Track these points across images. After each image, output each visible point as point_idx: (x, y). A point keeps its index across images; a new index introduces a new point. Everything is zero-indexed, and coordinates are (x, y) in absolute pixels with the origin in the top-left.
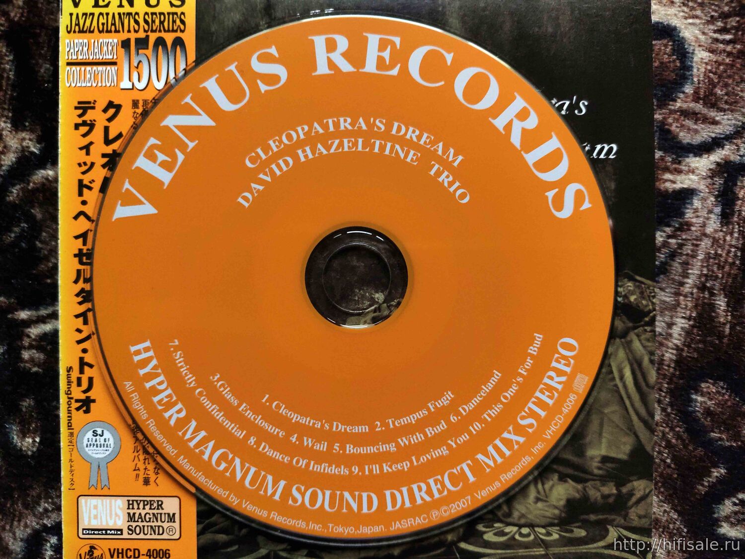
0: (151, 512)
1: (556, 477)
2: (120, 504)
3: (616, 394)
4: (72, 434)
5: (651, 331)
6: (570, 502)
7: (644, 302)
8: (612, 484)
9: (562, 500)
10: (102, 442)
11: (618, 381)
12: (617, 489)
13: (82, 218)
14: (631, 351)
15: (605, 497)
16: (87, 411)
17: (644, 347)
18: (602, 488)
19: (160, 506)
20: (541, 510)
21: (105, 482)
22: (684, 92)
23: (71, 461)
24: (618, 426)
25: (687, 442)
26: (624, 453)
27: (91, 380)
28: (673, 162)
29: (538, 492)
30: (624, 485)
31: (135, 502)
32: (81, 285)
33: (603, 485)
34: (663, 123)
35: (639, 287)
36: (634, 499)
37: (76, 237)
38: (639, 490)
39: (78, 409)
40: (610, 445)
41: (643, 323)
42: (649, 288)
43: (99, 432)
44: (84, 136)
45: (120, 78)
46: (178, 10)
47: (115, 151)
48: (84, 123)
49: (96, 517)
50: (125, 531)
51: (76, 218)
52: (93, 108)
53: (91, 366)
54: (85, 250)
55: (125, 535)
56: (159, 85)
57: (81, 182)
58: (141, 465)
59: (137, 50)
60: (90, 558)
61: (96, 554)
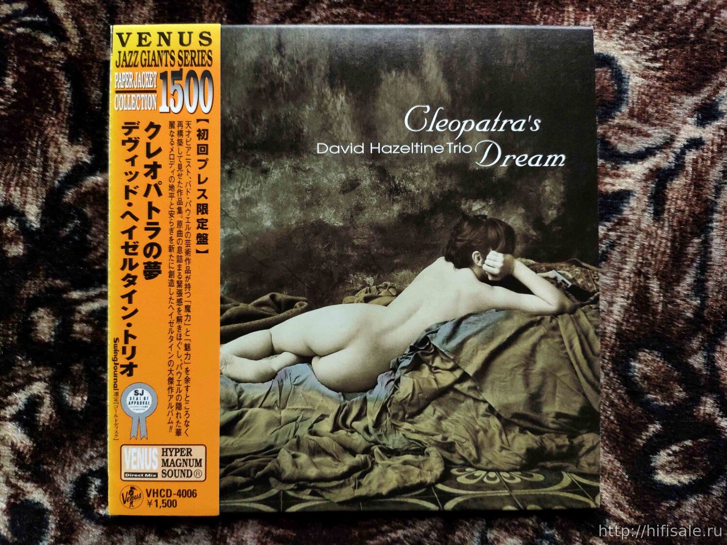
0: (182, 458)
1: (517, 429)
2: (156, 451)
3: (567, 361)
4: (117, 394)
5: (595, 309)
6: (529, 451)
7: (589, 284)
8: (565, 436)
9: (522, 449)
10: (142, 400)
11: (568, 349)
12: (569, 441)
13: (128, 216)
14: (578, 324)
15: (559, 447)
16: (130, 375)
17: (590, 321)
18: (555, 439)
19: (189, 453)
20: (505, 457)
21: (143, 433)
22: (621, 112)
23: (116, 416)
24: (568, 387)
25: (628, 402)
26: (575, 410)
27: (134, 349)
28: (613, 168)
29: (503, 442)
30: (575, 437)
31: (168, 450)
32: (127, 271)
33: (557, 437)
34: (604, 136)
35: (585, 272)
36: (584, 450)
37: (123, 233)
38: (588, 442)
39: (122, 373)
40: (562, 404)
41: (588, 302)
42: (593, 273)
43: (140, 391)
44: (130, 150)
45: (159, 104)
46: (207, 49)
47: (155, 163)
48: (130, 140)
49: (135, 463)
50: (160, 474)
51: (123, 217)
52: (137, 128)
53: (134, 337)
54: (131, 243)
55: (160, 478)
56: (191, 110)
57: (127, 187)
58: (174, 419)
59: (173, 80)
60: (130, 496)
61: (136, 493)
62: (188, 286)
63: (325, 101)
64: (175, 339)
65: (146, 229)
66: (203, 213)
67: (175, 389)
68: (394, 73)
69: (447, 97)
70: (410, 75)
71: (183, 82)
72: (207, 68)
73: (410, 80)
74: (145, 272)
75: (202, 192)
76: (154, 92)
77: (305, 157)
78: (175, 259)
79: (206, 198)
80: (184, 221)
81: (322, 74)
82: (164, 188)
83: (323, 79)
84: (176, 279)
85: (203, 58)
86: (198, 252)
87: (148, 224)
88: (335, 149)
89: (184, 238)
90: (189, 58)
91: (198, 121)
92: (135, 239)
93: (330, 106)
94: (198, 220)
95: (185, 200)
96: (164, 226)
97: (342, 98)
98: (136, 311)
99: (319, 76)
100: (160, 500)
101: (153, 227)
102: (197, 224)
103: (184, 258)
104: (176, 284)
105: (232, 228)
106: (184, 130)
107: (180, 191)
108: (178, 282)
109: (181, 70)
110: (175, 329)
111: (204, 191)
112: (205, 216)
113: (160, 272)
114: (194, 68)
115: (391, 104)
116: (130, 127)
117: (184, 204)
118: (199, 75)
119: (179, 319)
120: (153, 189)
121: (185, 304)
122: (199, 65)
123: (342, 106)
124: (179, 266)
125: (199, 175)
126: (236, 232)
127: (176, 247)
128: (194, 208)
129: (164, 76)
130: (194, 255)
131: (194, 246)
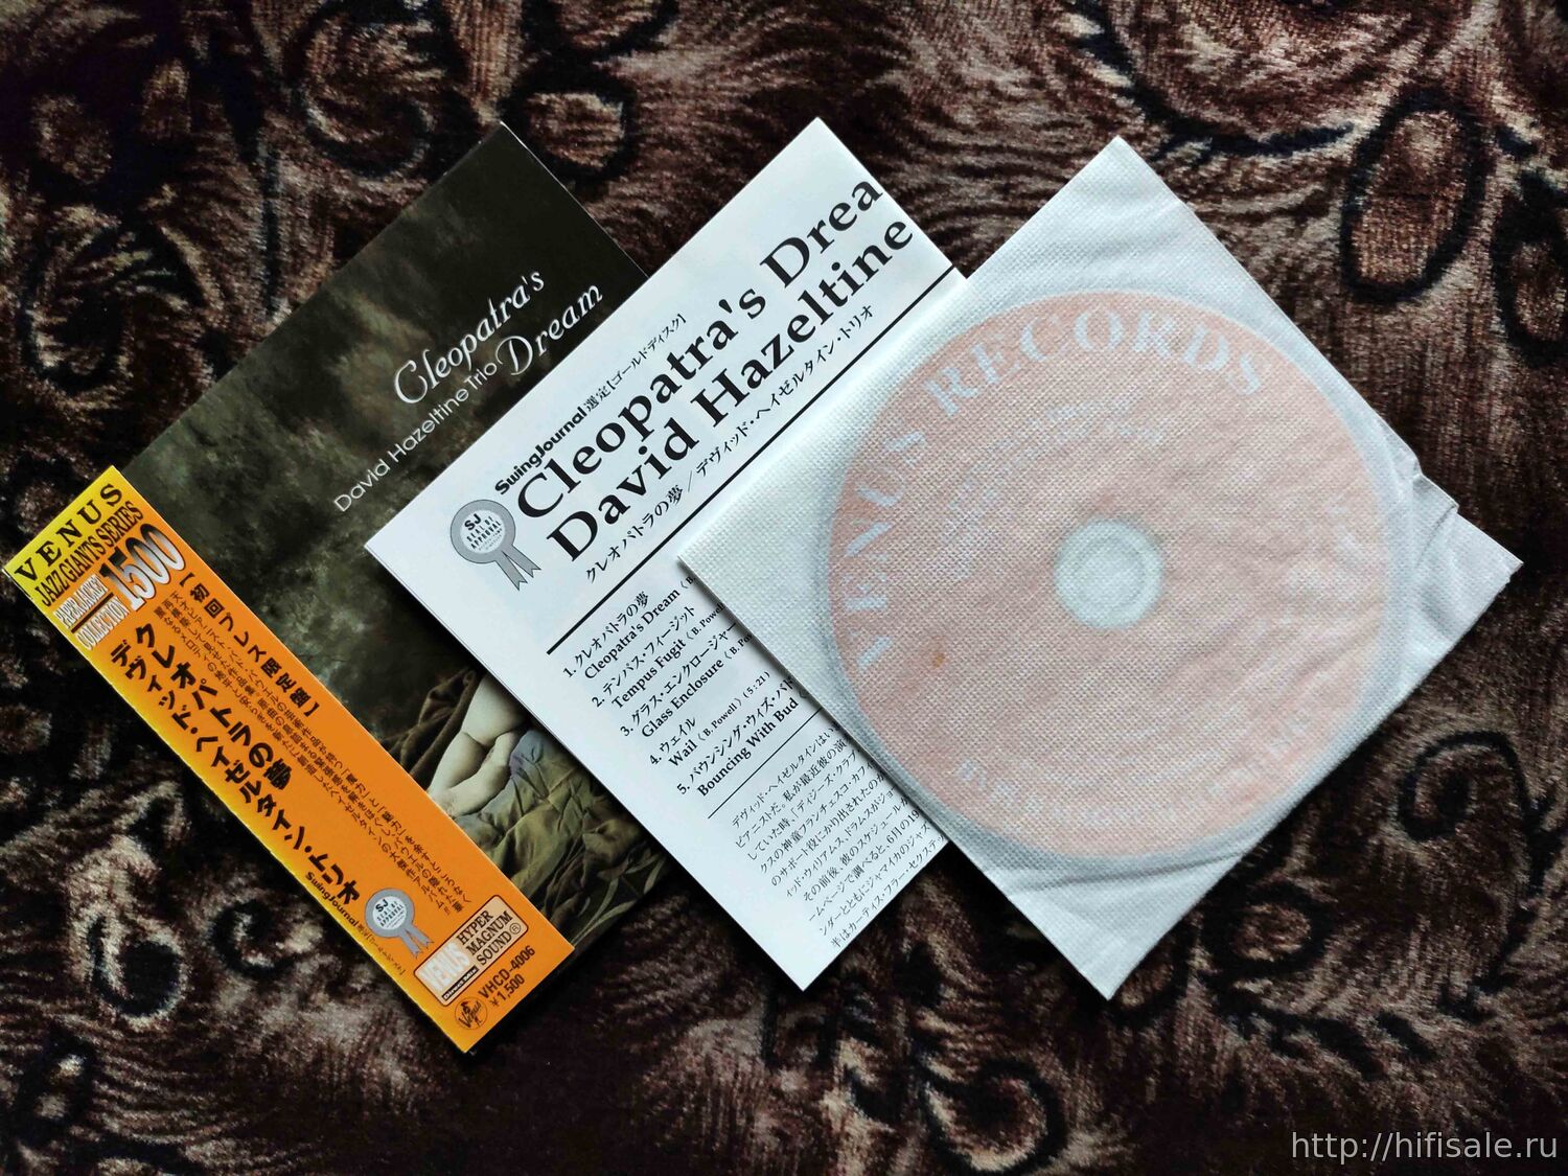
0: (484, 928)
2: (453, 946)
4: (361, 927)
10: (392, 909)
13: (203, 744)
16: (356, 896)
19: (487, 917)
21: (423, 940)
23: (380, 950)
27: (335, 868)
31: (464, 933)
32: (255, 799)
37: (215, 764)
39: (347, 902)
43: (382, 904)
44: (142, 677)
45: (126, 603)
46: (122, 503)
47: (179, 666)
48: (133, 667)
49: (444, 977)
50: (478, 965)
51: (199, 749)
52: (128, 647)
53: (324, 857)
54: (232, 768)
55: (481, 968)
56: (164, 579)
57: (175, 717)
58: (441, 898)
59: (119, 567)
60: (469, 1014)
61: (471, 1006)
62: (331, 757)
63: (302, 452)
64: (367, 820)
65: (234, 739)
66: (276, 672)
67: (415, 869)
68: (344, 359)
69: (420, 334)
70: (362, 347)
71: (130, 558)
72: (141, 523)
73: (367, 352)
74: (274, 783)
75: (254, 652)
76: (111, 596)
77: (334, 526)
78: (291, 742)
79: (264, 653)
80: (264, 696)
81: (273, 426)
82: (212, 683)
83: (278, 431)
84: (311, 761)
85: (127, 516)
86: (307, 714)
87: (231, 732)
88: (357, 492)
89: (281, 714)
90: (114, 529)
91: (182, 583)
92: (231, 759)
93: (311, 452)
94: (278, 683)
95: (244, 676)
96: (248, 719)
97: (315, 433)
98: (302, 830)
99: (270, 431)
100: (501, 989)
101: (241, 732)
102: (280, 687)
103: (298, 732)
104: (316, 767)
105: (328, 664)
106: (176, 606)
107: (231, 671)
108: (316, 762)
109: (117, 549)
110: (357, 810)
111: (255, 648)
112: (281, 673)
113: (289, 769)
114: (128, 535)
115: (370, 394)
116: (120, 654)
117: (248, 679)
118: (140, 537)
119: (353, 798)
120: (203, 694)
121: (344, 777)
122: (129, 528)
123: (322, 440)
124: (303, 745)
125: (236, 637)
126: (337, 665)
127: (280, 729)
128: (262, 675)
129: (105, 571)
130: (306, 722)
131: (299, 712)
